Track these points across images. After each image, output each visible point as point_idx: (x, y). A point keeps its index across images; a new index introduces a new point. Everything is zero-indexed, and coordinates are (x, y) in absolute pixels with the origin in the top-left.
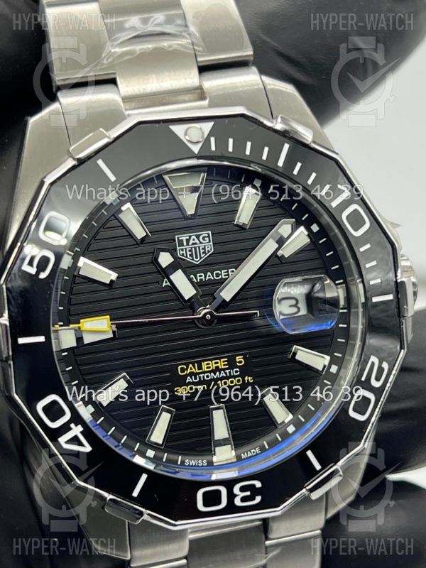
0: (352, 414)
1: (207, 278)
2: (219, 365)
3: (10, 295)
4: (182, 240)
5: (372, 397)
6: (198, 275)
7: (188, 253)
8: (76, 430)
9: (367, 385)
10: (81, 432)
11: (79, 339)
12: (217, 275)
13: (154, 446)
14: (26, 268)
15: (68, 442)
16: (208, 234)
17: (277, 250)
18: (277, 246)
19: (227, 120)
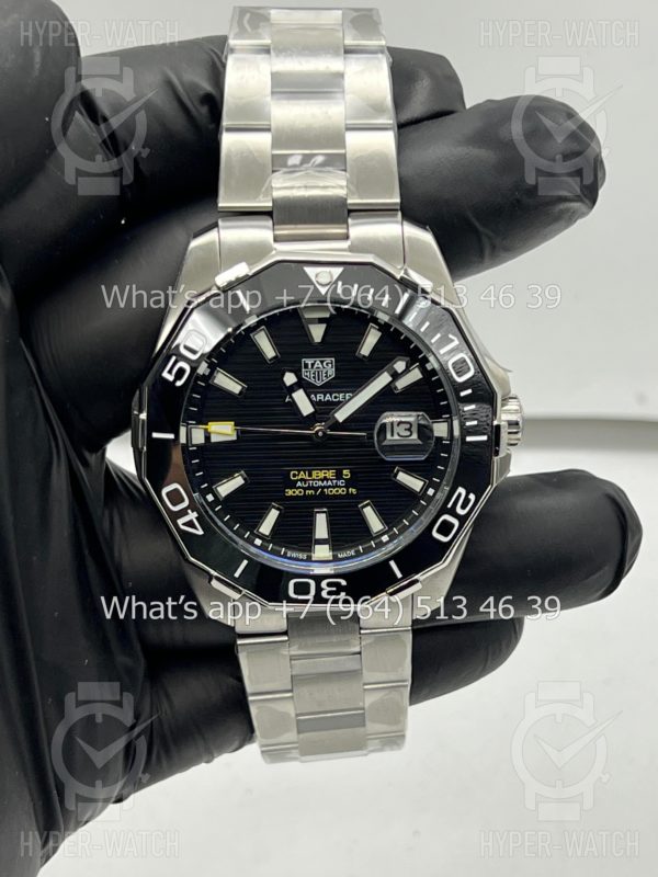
0: (435, 534)
1: (326, 399)
2: (327, 475)
4: (308, 364)
5: (456, 522)
6: (318, 395)
7: (312, 375)
8: (192, 516)
9: (452, 512)
10: (197, 518)
11: (208, 438)
12: (336, 397)
13: (262, 537)
14: (165, 374)
15: (184, 524)
16: (332, 361)
17: (391, 382)
18: (390, 379)
19: (355, 267)
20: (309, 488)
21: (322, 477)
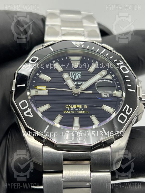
0: (119, 120)
1: (78, 84)
2: (79, 107)
3: (18, 75)
4: (72, 73)
6: (76, 82)
7: (73, 77)
8: (29, 110)
12: (82, 83)
15: (26, 114)
16: (80, 73)
18: (100, 76)
19: (88, 43)
20: (72, 111)
21: (76, 107)
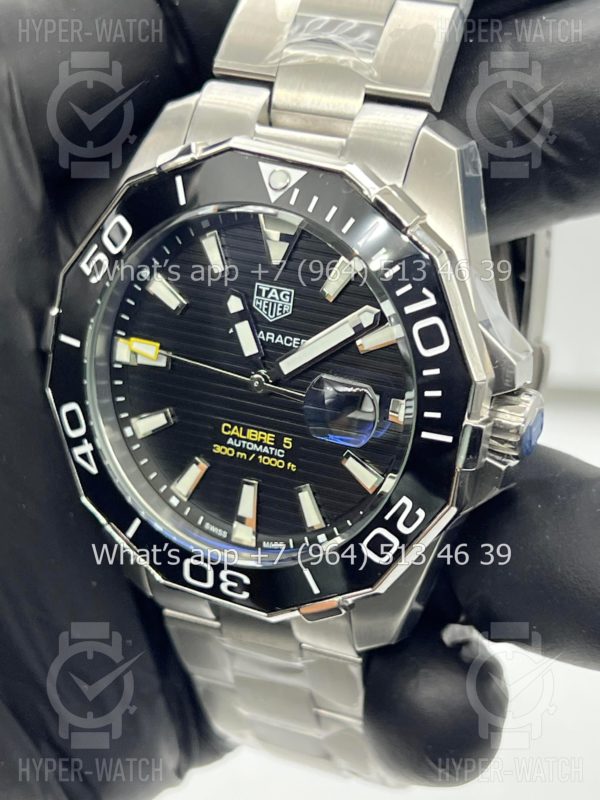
0: (365, 549)
1: (277, 341)
2: (265, 438)
5: (394, 541)
6: (268, 334)
8: (88, 448)
10: (91, 452)
12: (288, 341)
13: (179, 496)
15: (79, 455)
17: (353, 337)
18: (353, 333)
19: (321, 174)
20: (241, 449)
21: (256, 441)
